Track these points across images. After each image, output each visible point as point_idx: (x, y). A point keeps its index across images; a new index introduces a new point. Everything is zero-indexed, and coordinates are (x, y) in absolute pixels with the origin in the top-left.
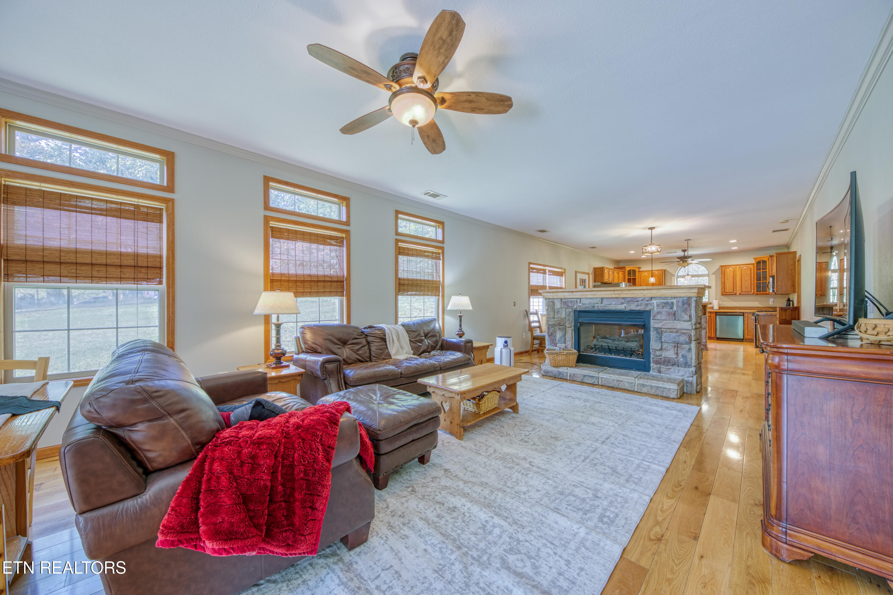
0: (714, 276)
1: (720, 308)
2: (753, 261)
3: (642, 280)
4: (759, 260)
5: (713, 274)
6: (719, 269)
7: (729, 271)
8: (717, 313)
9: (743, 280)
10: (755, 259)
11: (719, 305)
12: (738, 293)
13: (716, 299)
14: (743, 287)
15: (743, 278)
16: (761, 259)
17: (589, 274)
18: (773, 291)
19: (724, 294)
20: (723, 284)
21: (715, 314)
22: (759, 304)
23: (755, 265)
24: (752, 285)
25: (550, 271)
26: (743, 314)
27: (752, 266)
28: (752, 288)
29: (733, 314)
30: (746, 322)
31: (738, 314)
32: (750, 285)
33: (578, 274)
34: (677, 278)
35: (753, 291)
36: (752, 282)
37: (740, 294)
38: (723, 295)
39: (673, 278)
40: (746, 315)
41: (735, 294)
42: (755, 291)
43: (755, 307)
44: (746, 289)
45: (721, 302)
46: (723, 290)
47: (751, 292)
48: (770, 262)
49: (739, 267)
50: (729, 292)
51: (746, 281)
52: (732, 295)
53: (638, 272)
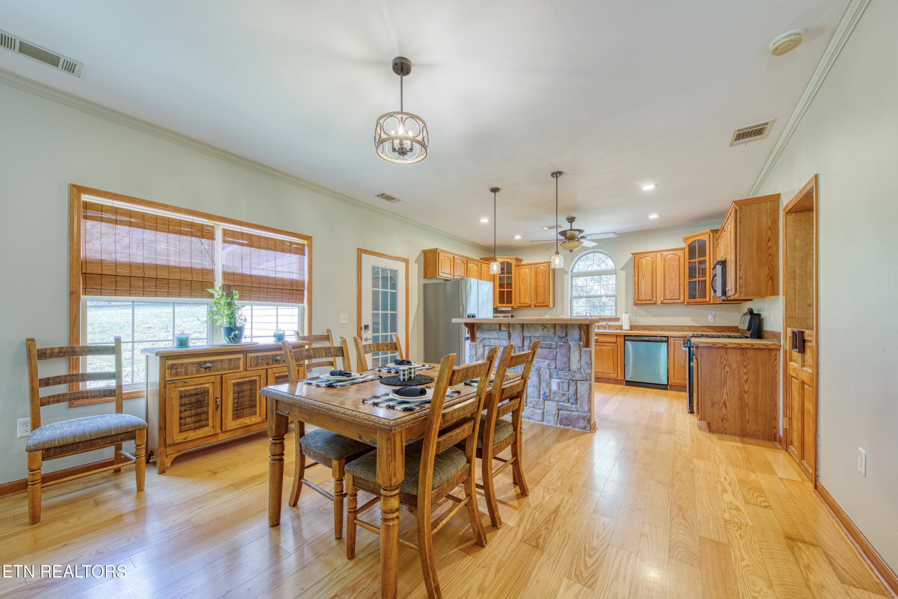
0: (623, 273)
1: (632, 328)
2: (684, 245)
3: (521, 279)
4: (692, 240)
5: (622, 269)
6: (630, 260)
7: (645, 262)
8: (626, 337)
9: (667, 278)
10: (685, 239)
11: (630, 322)
12: (659, 302)
13: (626, 313)
14: (667, 292)
15: (667, 274)
16: (697, 238)
17: (407, 261)
18: (724, 293)
19: (639, 303)
20: (637, 286)
21: (622, 339)
22: (692, 321)
23: (687, 251)
24: (682, 287)
25: (225, 232)
26: (666, 340)
27: (681, 253)
28: (682, 291)
29: (651, 338)
30: (671, 354)
31: (658, 339)
32: (678, 287)
33: (364, 255)
34: (572, 277)
35: (682, 297)
36: (682, 281)
37: (662, 303)
38: (636, 304)
39: (566, 276)
40: (671, 340)
41: (655, 304)
42: (687, 297)
43: (685, 326)
44: (672, 294)
45: (634, 318)
46: (636, 295)
47: (679, 299)
48: (711, 242)
49: (661, 255)
50: (645, 300)
51: (672, 280)
52: (650, 304)
53: (516, 266)
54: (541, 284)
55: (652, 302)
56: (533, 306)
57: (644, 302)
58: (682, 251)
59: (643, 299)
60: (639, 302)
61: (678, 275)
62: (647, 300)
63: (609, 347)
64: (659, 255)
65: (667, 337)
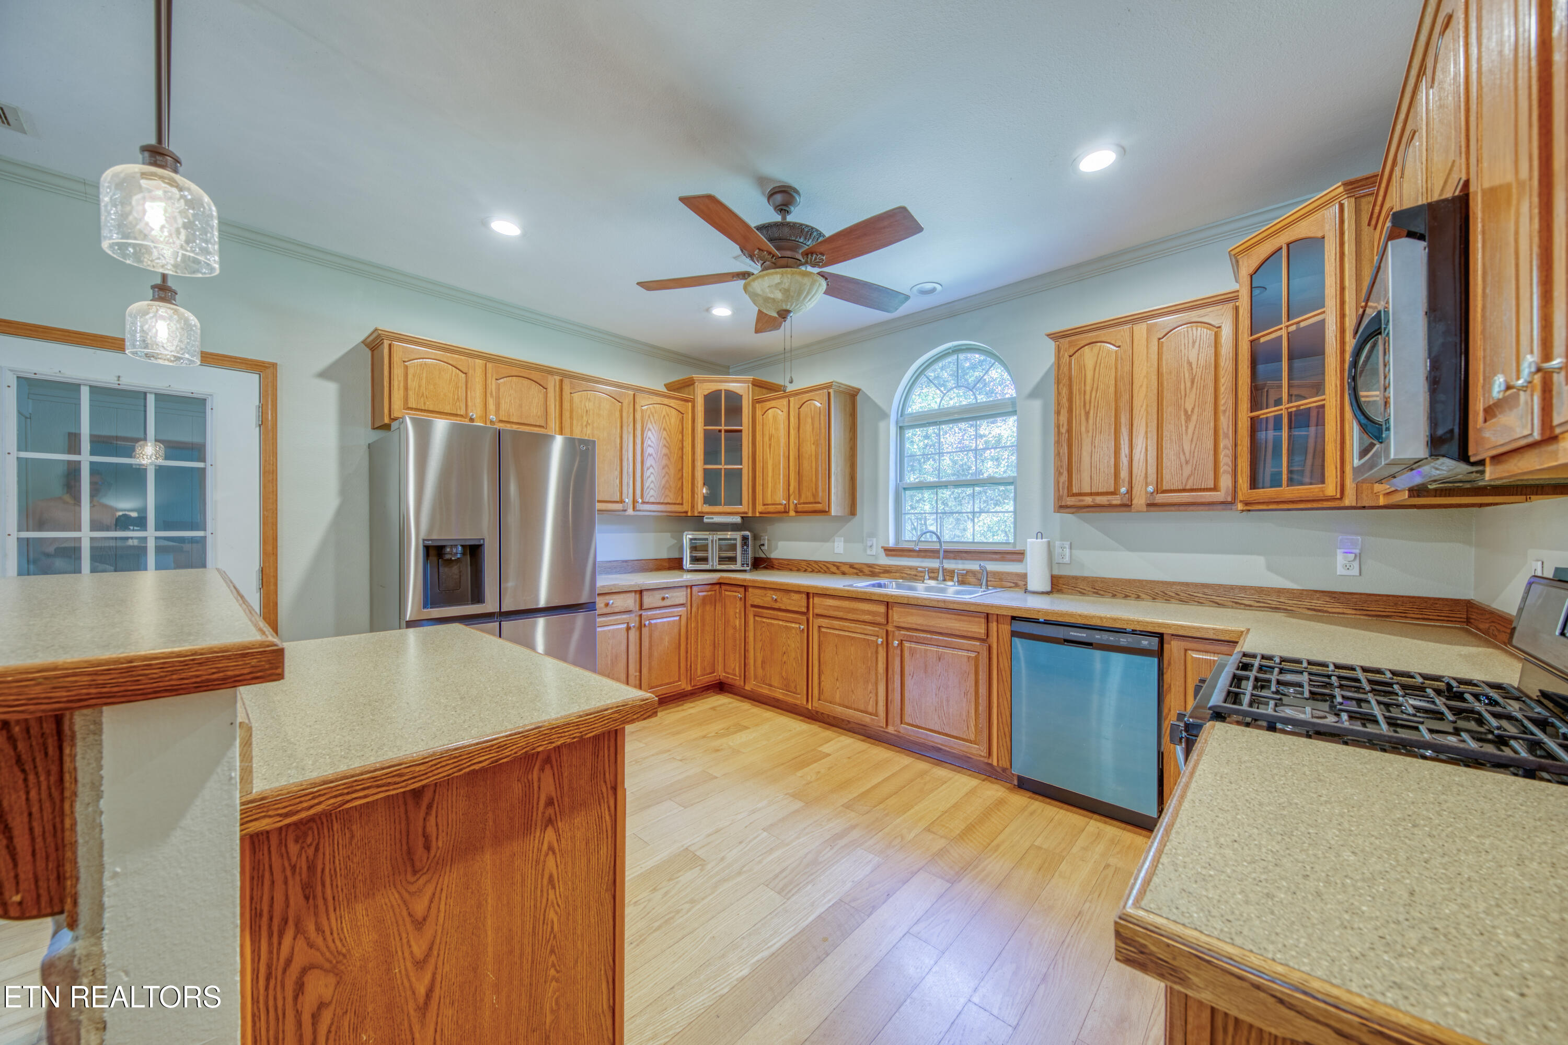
0: (1037, 404)
1: (1058, 585)
2: (1233, 281)
4: (1265, 249)
5: (1033, 395)
7: (1094, 359)
8: (1016, 625)
9: (1169, 411)
11: (1053, 564)
12: (1139, 500)
13: (1043, 534)
14: (1171, 461)
15: (1168, 396)
16: (1283, 238)
20: (1068, 446)
21: (1010, 631)
22: (1270, 568)
23: (1244, 298)
24: (1225, 443)
26: (1157, 646)
27: (1223, 318)
28: (1226, 458)
29: (1098, 637)
31: (1126, 638)
32: (1210, 444)
34: (901, 429)
35: (1226, 482)
36: (1225, 422)
37: (1151, 505)
38: (1061, 507)
40: (1174, 648)
41: (1126, 506)
42: (1243, 481)
43: (1243, 589)
44: (1187, 470)
45: (1067, 551)
46: (1064, 478)
47: (1215, 488)
48: (1349, 236)
49: (1149, 329)
50: (1091, 494)
51: (1188, 418)
52: (1110, 507)
53: (756, 402)
54: (809, 449)
55: (1116, 500)
56: (792, 513)
57: (1088, 500)
58: (1229, 307)
59: (1086, 489)
60: (1071, 501)
61: (1210, 398)
62: (1098, 494)
63: (965, 653)
64: (1140, 329)
65: (1161, 636)
